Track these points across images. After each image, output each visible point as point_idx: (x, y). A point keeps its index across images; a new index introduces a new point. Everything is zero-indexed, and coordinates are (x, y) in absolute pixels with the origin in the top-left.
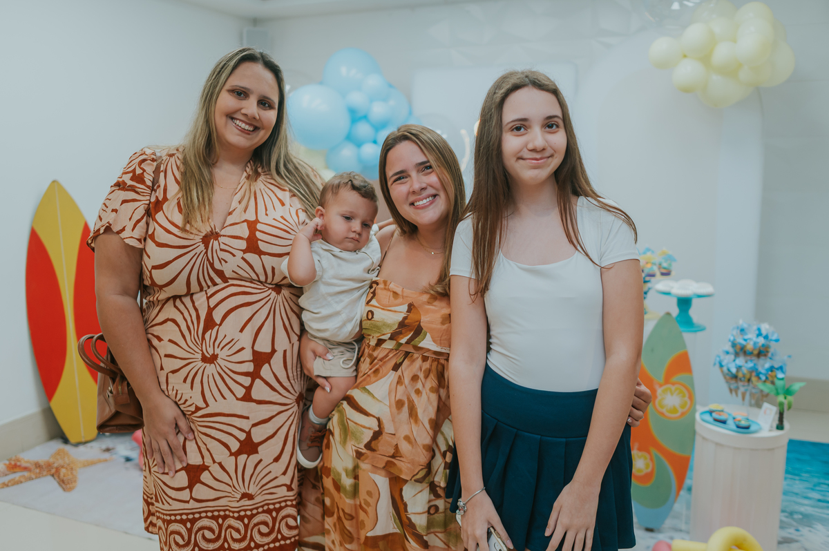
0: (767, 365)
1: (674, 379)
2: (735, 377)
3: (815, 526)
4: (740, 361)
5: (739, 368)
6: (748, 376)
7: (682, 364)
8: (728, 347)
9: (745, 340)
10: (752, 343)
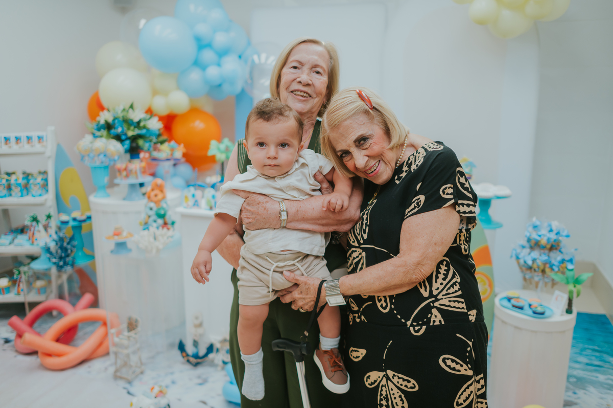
0: (559, 258)
2: (530, 268)
3: (588, 389)
4: (535, 254)
5: (534, 260)
6: (542, 267)
7: (483, 257)
8: (524, 242)
9: (540, 236)
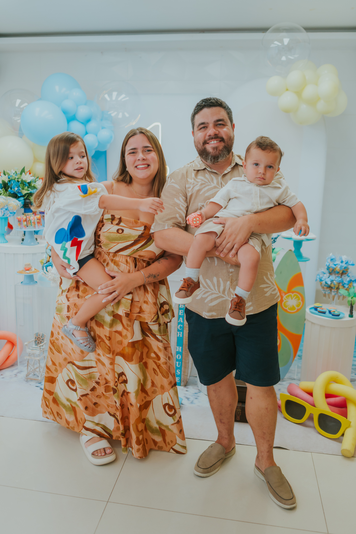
0: (348, 279)
1: (293, 290)
2: (330, 287)
4: (333, 277)
5: (332, 281)
6: (337, 286)
7: (298, 280)
8: (325, 270)
9: (335, 265)
10: (339, 267)
